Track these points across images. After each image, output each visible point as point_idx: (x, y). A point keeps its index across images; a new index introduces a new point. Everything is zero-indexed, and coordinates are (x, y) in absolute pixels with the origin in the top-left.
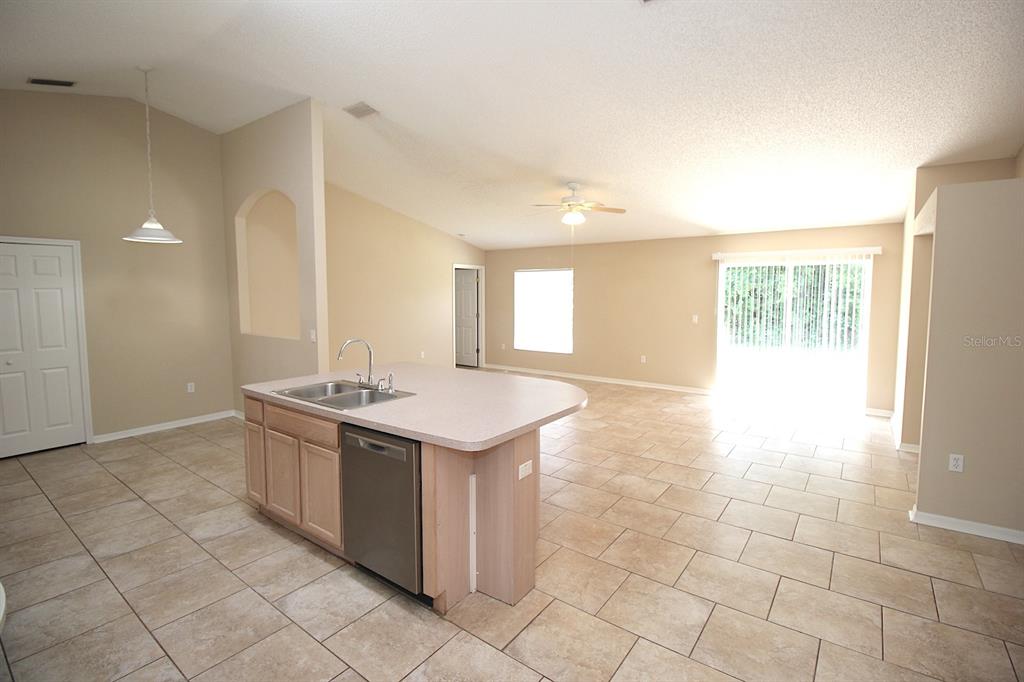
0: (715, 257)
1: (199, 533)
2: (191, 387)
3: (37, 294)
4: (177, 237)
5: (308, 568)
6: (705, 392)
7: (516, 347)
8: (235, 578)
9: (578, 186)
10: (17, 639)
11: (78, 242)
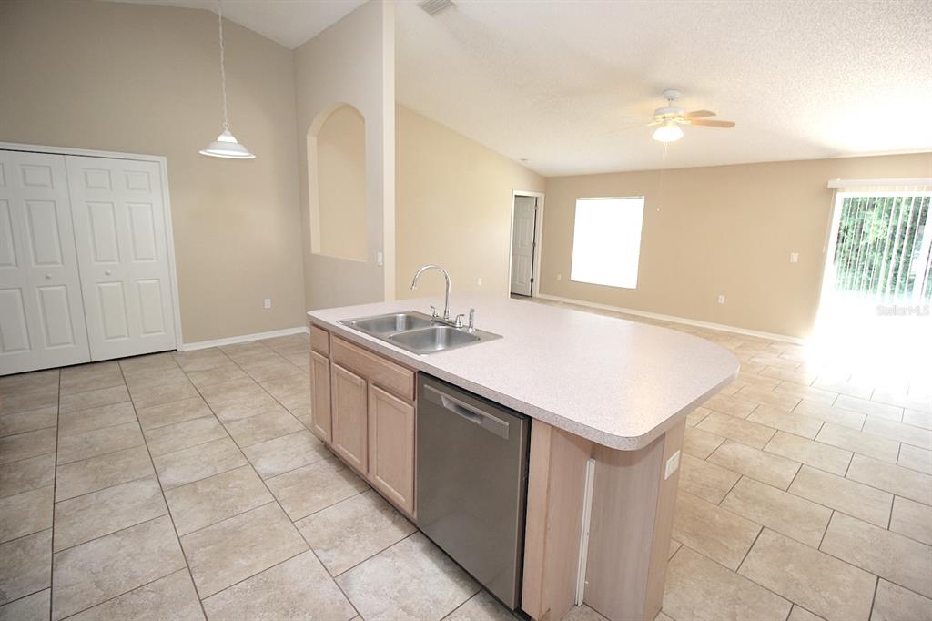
0: (831, 184)
1: (265, 466)
2: (268, 303)
3: (130, 208)
4: (250, 151)
5: (376, 530)
6: (799, 341)
7: (572, 279)
8: (296, 534)
9: (677, 94)
10: (66, 587)
11: (165, 158)
